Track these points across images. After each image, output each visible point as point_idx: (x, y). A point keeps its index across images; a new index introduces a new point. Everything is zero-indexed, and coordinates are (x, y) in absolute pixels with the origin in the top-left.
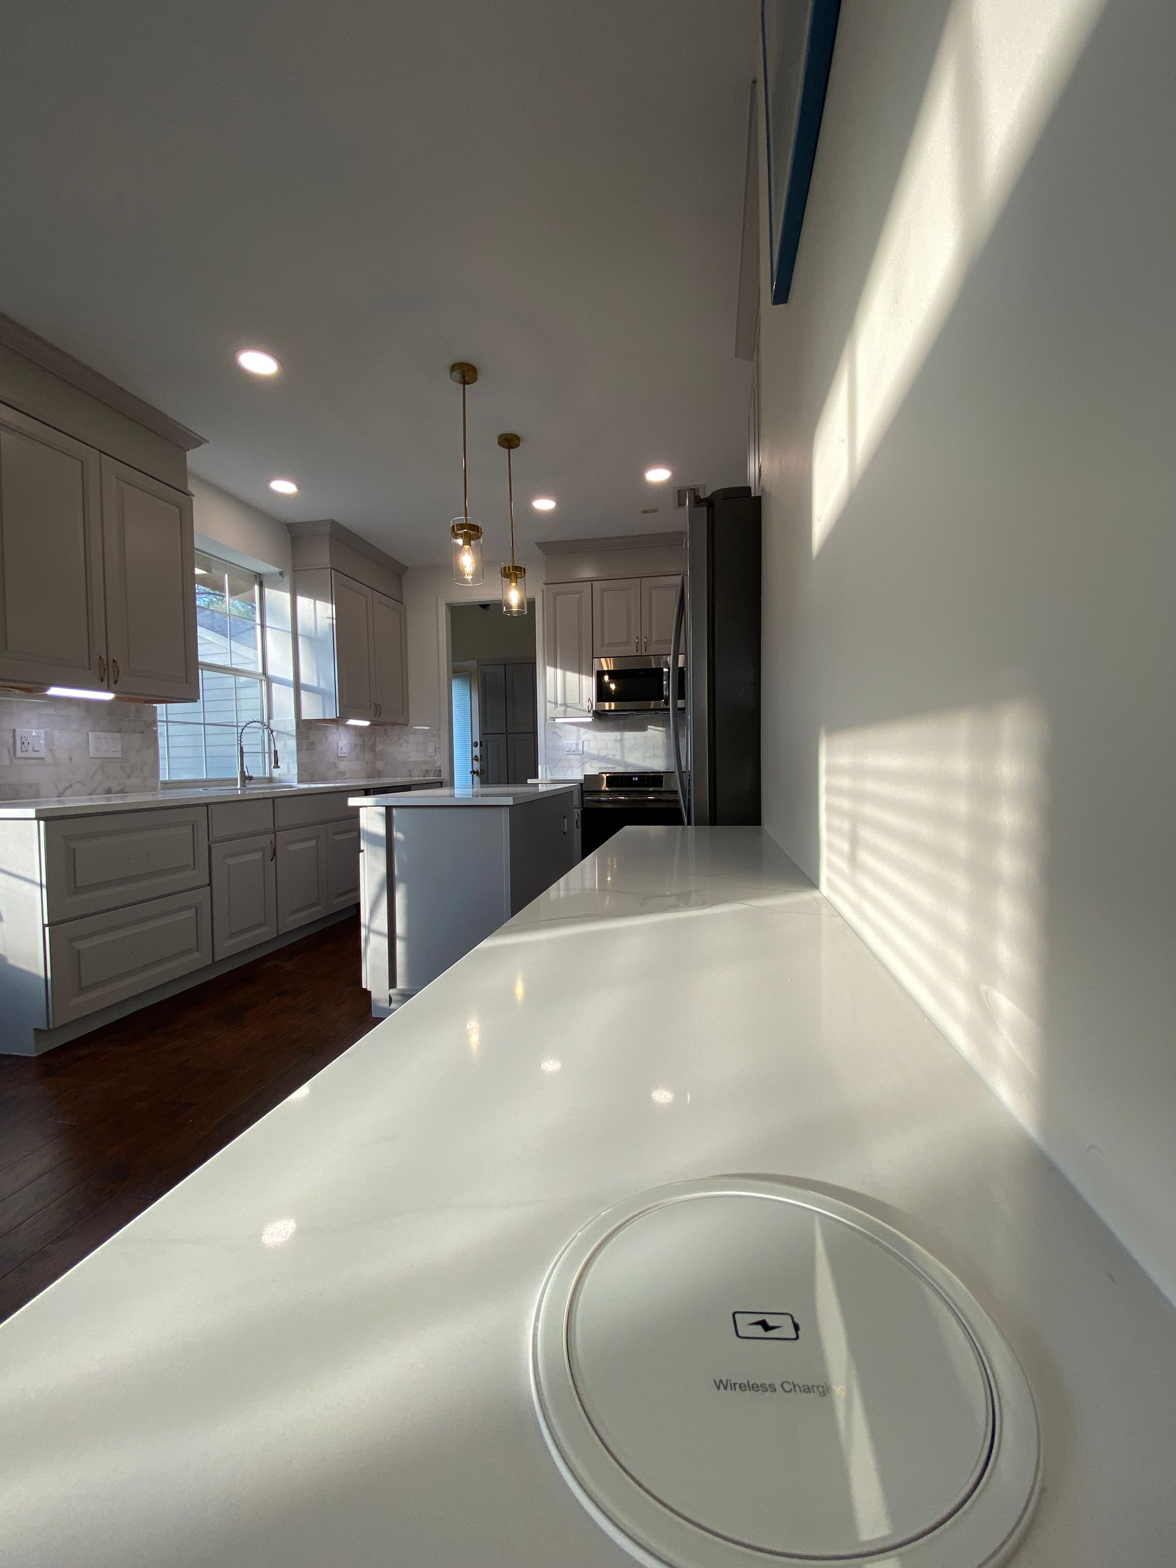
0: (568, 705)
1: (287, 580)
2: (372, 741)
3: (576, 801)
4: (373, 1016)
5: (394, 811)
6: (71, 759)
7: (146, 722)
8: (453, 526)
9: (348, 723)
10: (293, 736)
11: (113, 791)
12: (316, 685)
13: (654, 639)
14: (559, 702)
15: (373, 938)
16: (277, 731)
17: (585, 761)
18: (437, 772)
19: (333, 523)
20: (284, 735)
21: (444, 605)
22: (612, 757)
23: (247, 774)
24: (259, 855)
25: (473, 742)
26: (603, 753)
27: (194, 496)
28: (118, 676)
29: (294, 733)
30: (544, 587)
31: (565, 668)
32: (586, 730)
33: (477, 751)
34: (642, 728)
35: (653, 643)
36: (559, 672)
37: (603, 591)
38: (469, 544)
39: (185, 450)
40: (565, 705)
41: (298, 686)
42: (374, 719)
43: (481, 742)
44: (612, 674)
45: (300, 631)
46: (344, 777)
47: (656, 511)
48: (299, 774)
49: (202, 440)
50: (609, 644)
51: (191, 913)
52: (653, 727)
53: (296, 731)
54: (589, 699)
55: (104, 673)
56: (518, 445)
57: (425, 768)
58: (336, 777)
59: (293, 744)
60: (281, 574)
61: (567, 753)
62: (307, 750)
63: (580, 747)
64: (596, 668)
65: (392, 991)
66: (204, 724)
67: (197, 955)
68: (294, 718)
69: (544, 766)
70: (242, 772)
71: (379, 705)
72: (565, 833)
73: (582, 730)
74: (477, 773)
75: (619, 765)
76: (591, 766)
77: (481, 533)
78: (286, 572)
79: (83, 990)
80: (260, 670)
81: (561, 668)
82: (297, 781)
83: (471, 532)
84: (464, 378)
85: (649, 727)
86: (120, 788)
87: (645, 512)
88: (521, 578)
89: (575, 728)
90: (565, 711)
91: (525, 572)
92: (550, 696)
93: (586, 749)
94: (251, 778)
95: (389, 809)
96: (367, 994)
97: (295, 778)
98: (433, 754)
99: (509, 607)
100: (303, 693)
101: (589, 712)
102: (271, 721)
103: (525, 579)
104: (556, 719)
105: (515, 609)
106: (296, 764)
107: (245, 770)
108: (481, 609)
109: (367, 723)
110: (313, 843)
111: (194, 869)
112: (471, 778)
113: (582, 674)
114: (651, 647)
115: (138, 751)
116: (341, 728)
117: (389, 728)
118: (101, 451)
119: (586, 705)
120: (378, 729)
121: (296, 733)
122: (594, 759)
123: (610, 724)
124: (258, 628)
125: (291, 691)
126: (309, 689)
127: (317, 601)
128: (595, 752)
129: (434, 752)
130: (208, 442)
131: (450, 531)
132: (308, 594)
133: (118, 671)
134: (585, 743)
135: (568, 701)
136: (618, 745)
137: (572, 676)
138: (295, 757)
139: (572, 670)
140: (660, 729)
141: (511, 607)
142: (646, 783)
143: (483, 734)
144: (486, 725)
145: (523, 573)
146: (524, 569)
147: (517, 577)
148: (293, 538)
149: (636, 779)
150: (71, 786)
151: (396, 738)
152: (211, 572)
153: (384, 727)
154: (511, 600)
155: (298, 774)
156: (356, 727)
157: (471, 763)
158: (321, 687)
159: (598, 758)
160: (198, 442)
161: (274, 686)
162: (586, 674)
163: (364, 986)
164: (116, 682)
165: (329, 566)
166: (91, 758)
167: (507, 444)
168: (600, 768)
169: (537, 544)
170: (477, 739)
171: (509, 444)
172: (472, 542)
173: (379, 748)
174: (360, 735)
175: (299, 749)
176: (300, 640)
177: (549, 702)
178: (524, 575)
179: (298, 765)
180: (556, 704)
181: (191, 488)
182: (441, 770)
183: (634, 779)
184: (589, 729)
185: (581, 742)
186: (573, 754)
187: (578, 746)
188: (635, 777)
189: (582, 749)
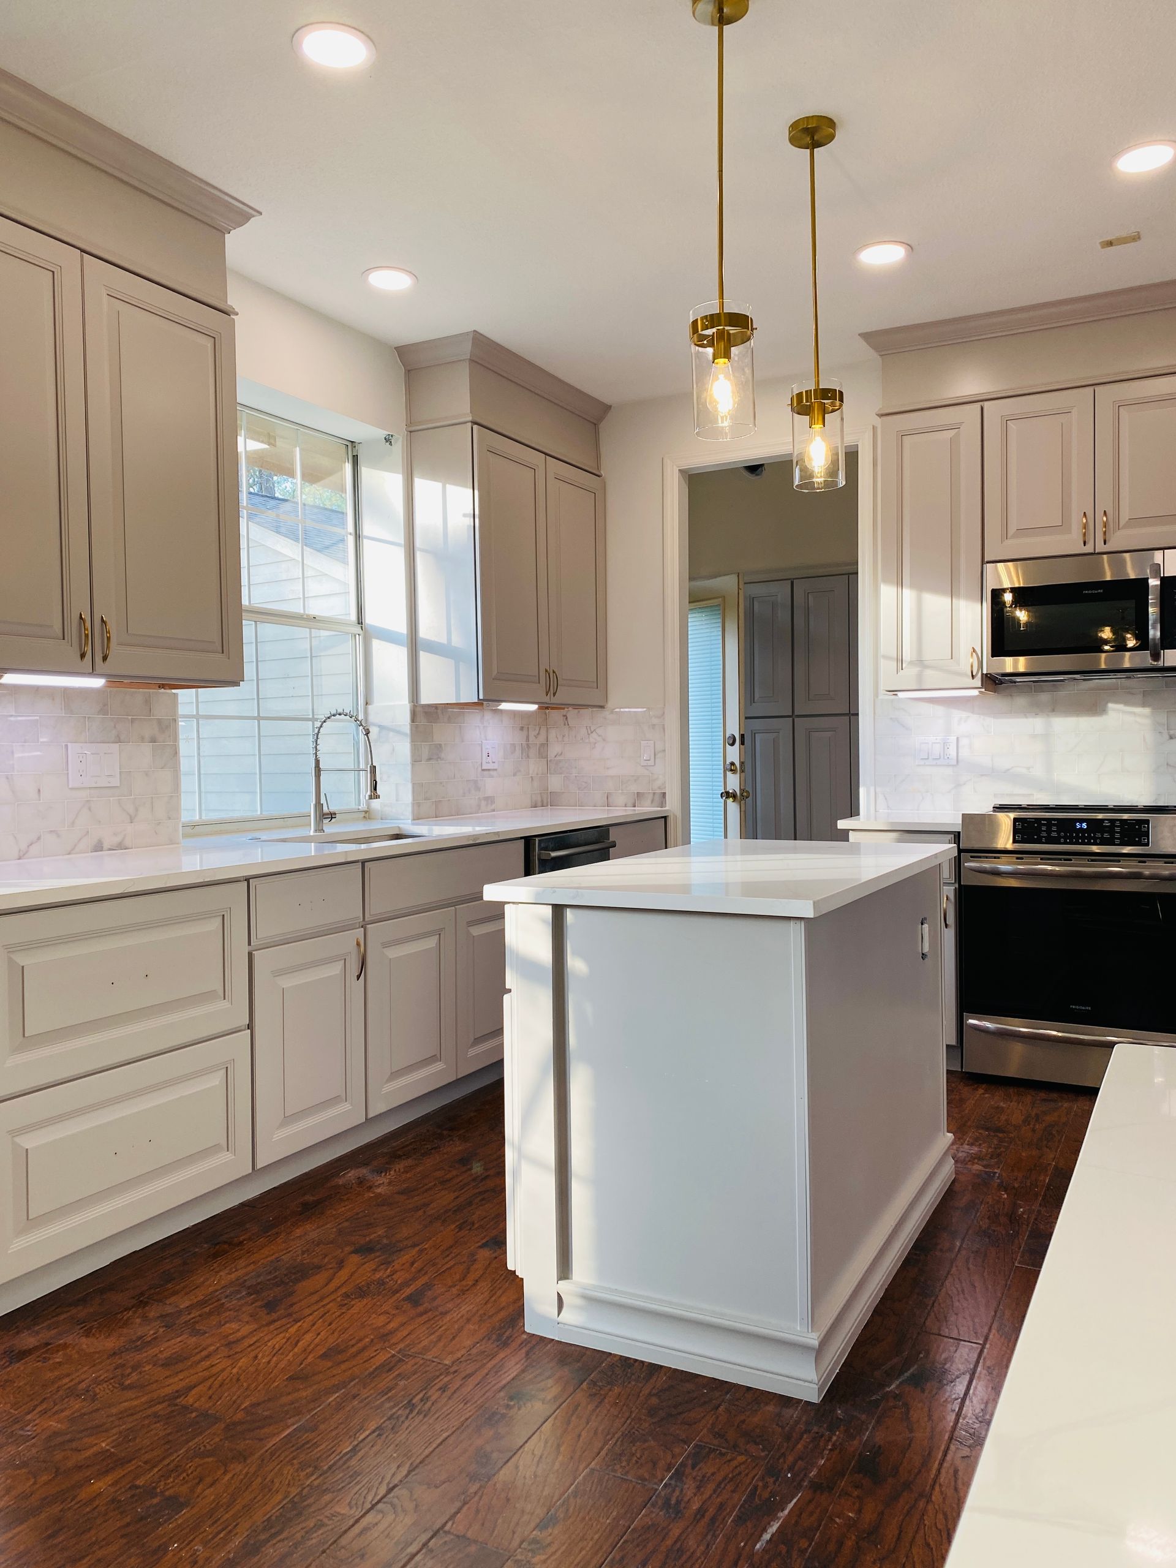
0: (927, 662)
1: (398, 448)
2: (542, 739)
3: (947, 873)
4: (528, 1329)
5: (570, 915)
6: (39, 791)
7: (159, 721)
8: (695, 323)
9: (499, 708)
10: (405, 734)
11: (106, 845)
12: (444, 641)
13: (1125, 515)
14: (907, 656)
15: (526, 1170)
16: (380, 726)
17: (963, 783)
18: (657, 798)
19: (478, 339)
20: (391, 734)
21: (676, 474)
22: (1024, 771)
23: (325, 809)
24: (336, 969)
25: (727, 736)
26: (1004, 762)
27: (237, 314)
28: (108, 647)
29: (407, 729)
30: (878, 421)
31: (920, 586)
32: (964, 714)
33: (734, 754)
34: (1095, 708)
35: (1122, 523)
36: (908, 594)
37: (1006, 421)
38: (727, 355)
39: (222, 232)
40: (920, 663)
41: (414, 645)
42: (546, 699)
43: (742, 736)
44: (1023, 596)
45: (418, 543)
46: (493, 807)
47: (1136, 238)
48: (416, 804)
49: (251, 211)
50: (1022, 532)
51: (216, 1080)
52: (1120, 707)
53: (411, 726)
54: (974, 650)
55: (86, 644)
56: (832, 137)
57: (634, 788)
58: (479, 806)
59: (404, 748)
60: (388, 440)
61: (922, 763)
62: (430, 759)
63: (952, 752)
64: (990, 585)
65: (564, 1286)
66: (259, 718)
67: (225, 1157)
68: (407, 702)
69: (872, 789)
70: (319, 805)
71: (554, 672)
72: (924, 956)
73: (957, 714)
74: (734, 796)
75: (1042, 793)
76: (977, 794)
77: (752, 329)
78: (396, 436)
79: (30, 1223)
80: (353, 617)
81: (912, 586)
82: (411, 817)
83: (732, 330)
84: (721, 10)
85: (1110, 705)
86: (117, 840)
87: (1110, 244)
88: (833, 411)
89: (940, 710)
90: (920, 677)
91: (841, 400)
92: (887, 646)
93: (964, 753)
94: (332, 816)
95: (558, 910)
96: (515, 1282)
97: (408, 812)
98: (651, 763)
99: (807, 474)
100: (423, 656)
101: (973, 677)
102: (370, 707)
103: (842, 412)
104: (899, 694)
105: (819, 479)
106: (410, 786)
107: (323, 801)
108: (746, 474)
109: (533, 707)
110: (431, 943)
111: (224, 999)
112: (723, 805)
113: (958, 596)
114: (1118, 533)
115: (147, 774)
116: (488, 715)
117: (571, 713)
118: (83, 251)
119: (966, 661)
120: (555, 715)
121: (411, 730)
122: (982, 775)
123: (1021, 701)
124: (351, 540)
125: (401, 654)
126: (434, 648)
127: (447, 486)
128: (984, 761)
129: (652, 760)
130: (261, 213)
131: (687, 330)
132: (433, 473)
133: (109, 639)
134: (964, 742)
135: (928, 654)
136: (1041, 746)
137: (937, 603)
138: (408, 775)
139: (936, 590)
140: (1138, 711)
141: (811, 476)
142: (1106, 835)
143: (747, 717)
144: (752, 700)
145: (838, 403)
146: (841, 393)
147: (824, 411)
148: (408, 372)
149: (1084, 825)
150: (39, 838)
151: (583, 731)
152: (275, 446)
153: (563, 712)
154: (810, 459)
155: (413, 804)
156: (514, 714)
157: (722, 775)
158: (453, 644)
159: (991, 773)
160: (242, 215)
161: (376, 645)
162: (969, 597)
163: (510, 1267)
164: (105, 658)
165: (470, 419)
166: (70, 789)
167: (808, 140)
168: (995, 795)
169: (867, 336)
170: (734, 729)
171: (812, 138)
172: (734, 350)
173: (554, 749)
174: (522, 729)
175: (416, 760)
176: (419, 557)
177: (884, 657)
178: (841, 406)
179: (413, 788)
180: (900, 661)
181: (233, 301)
182: (664, 794)
183: (1078, 826)
184: (973, 712)
185: (953, 739)
186: (936, 765)
187: (946, 748)
188: (1081, 821)
189: (955, 754)
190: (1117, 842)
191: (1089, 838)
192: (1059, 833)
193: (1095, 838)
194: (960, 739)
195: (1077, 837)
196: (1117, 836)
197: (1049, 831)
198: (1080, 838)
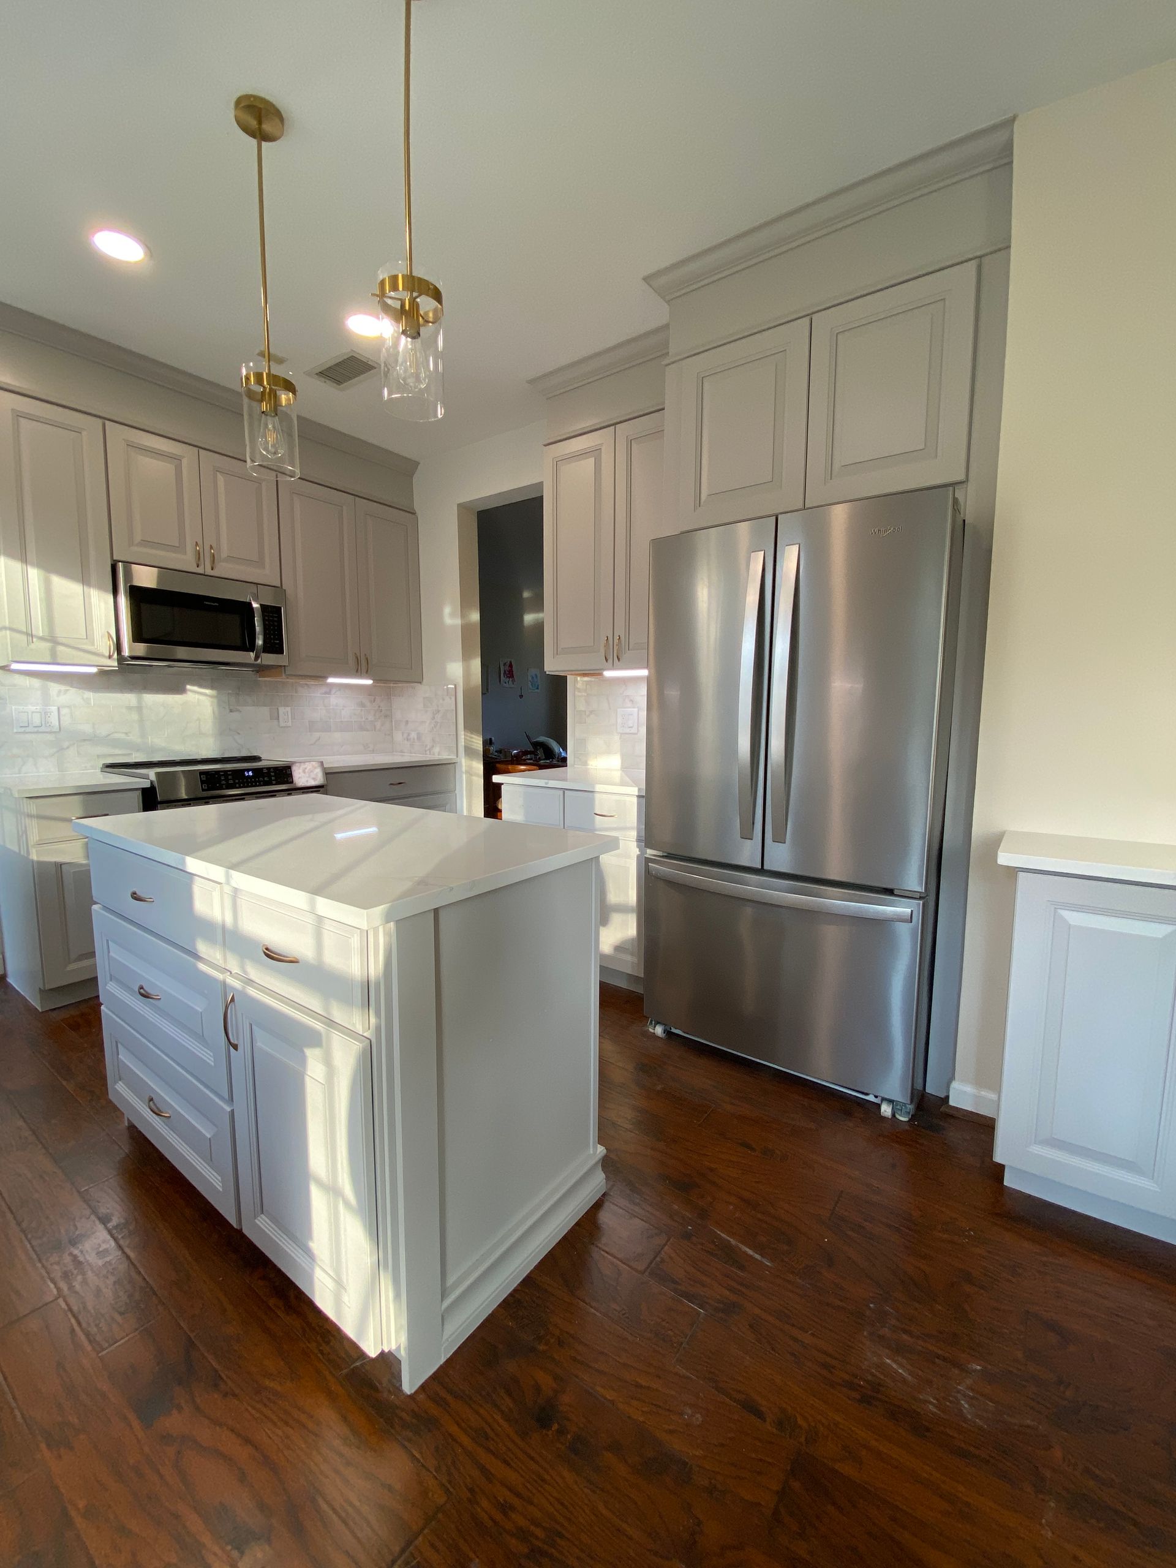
0: (60, 640)
13: (224, 555)
14: (37, 632)
17: (66, 744)
22: (123, 736)
26: (103, 731)
31: (47, 567)
32: (63, 688)
35: (225, 557)
36: (34, 572)
40: (52, 639)
50: (147, 543)
52: (195, 688)
54: (109, 635)
61: (21, 730)
63: (54, 721)
73: (57, 688)
75: (138, 750)
76: (78, 752)
81: (39, 565)
85: (188, 687)
90: (46, 652)
92: (14, 619)
93: (66, 722)
101: (110, 657)
113: (90, 586)
114: (221, 563)
119: (103, 643)
122: (85, 740)
128: (87, 728)
134: (64, 711)
135: (59, 633)
136: (135, 716)
137: (67, 589)
139: (64, 574)
140: (208, 691)
149: (251, 773)
159: (94, 739)
162: (100, 587)
180: (32, 634)
183: (247, 775)
184: (72, 686)
185: (54, 709)
186: (37, 732)
187: (47, 717)
188: (248, 770)
189: (57, 724)
190: (274, 782)
191: (256, 782)
192: (234, 781)
193: (259, 782)
194: (61, 709)
195: (248, 783)
196: (273, 778)
197: (227, 780)
198: (250, 782)
